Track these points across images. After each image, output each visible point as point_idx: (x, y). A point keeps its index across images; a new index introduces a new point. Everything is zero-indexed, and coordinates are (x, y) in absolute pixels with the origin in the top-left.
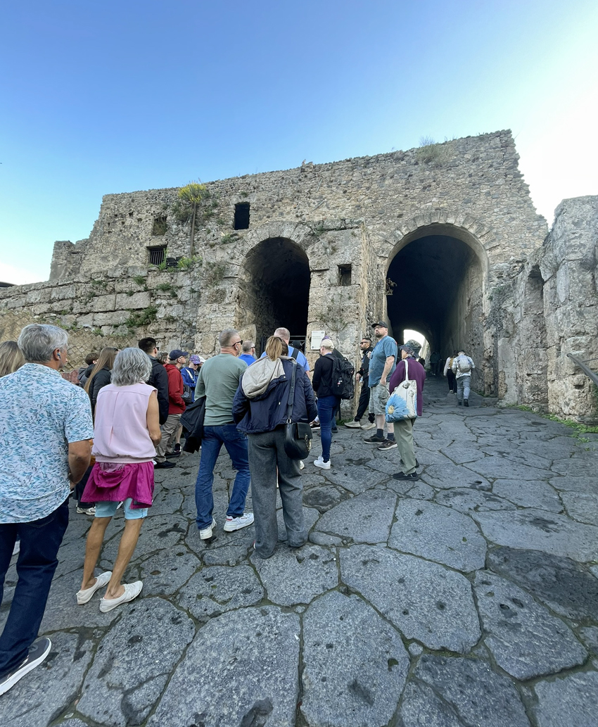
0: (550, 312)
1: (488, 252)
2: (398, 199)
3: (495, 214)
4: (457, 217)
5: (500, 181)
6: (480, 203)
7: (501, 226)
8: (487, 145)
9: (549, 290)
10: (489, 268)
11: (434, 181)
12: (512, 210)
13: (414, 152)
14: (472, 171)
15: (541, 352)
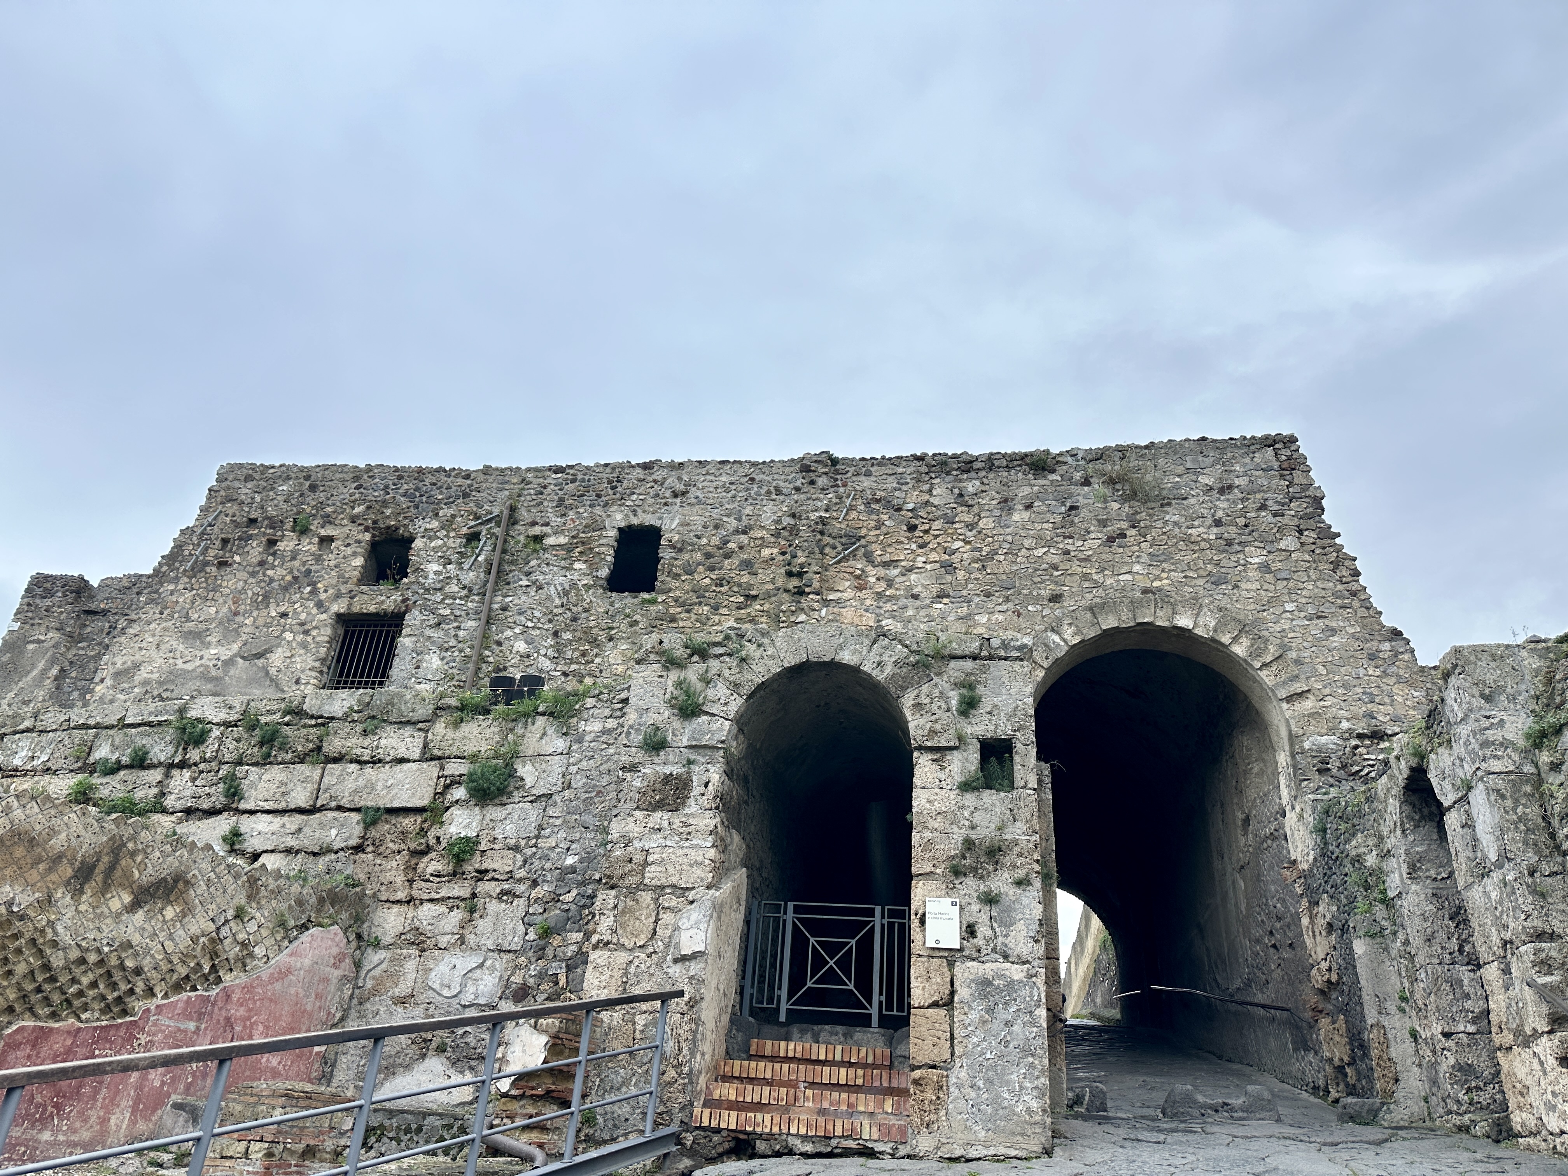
0: (1471, 880)
1: (1285, 706)
2: (1049, 558)
3: (1288, 615)
4: (1197, 615)
5: (1289, 542)
6: (1249, 586)
7: (1305, 644)
8: (1248, 460)
9: (1459, 829)
10: (1292, 745)
11: (1134, 527)
12: (1326, 609)
13: (1079, 457)
14: (1220, 514)
15: (1464, 973)
